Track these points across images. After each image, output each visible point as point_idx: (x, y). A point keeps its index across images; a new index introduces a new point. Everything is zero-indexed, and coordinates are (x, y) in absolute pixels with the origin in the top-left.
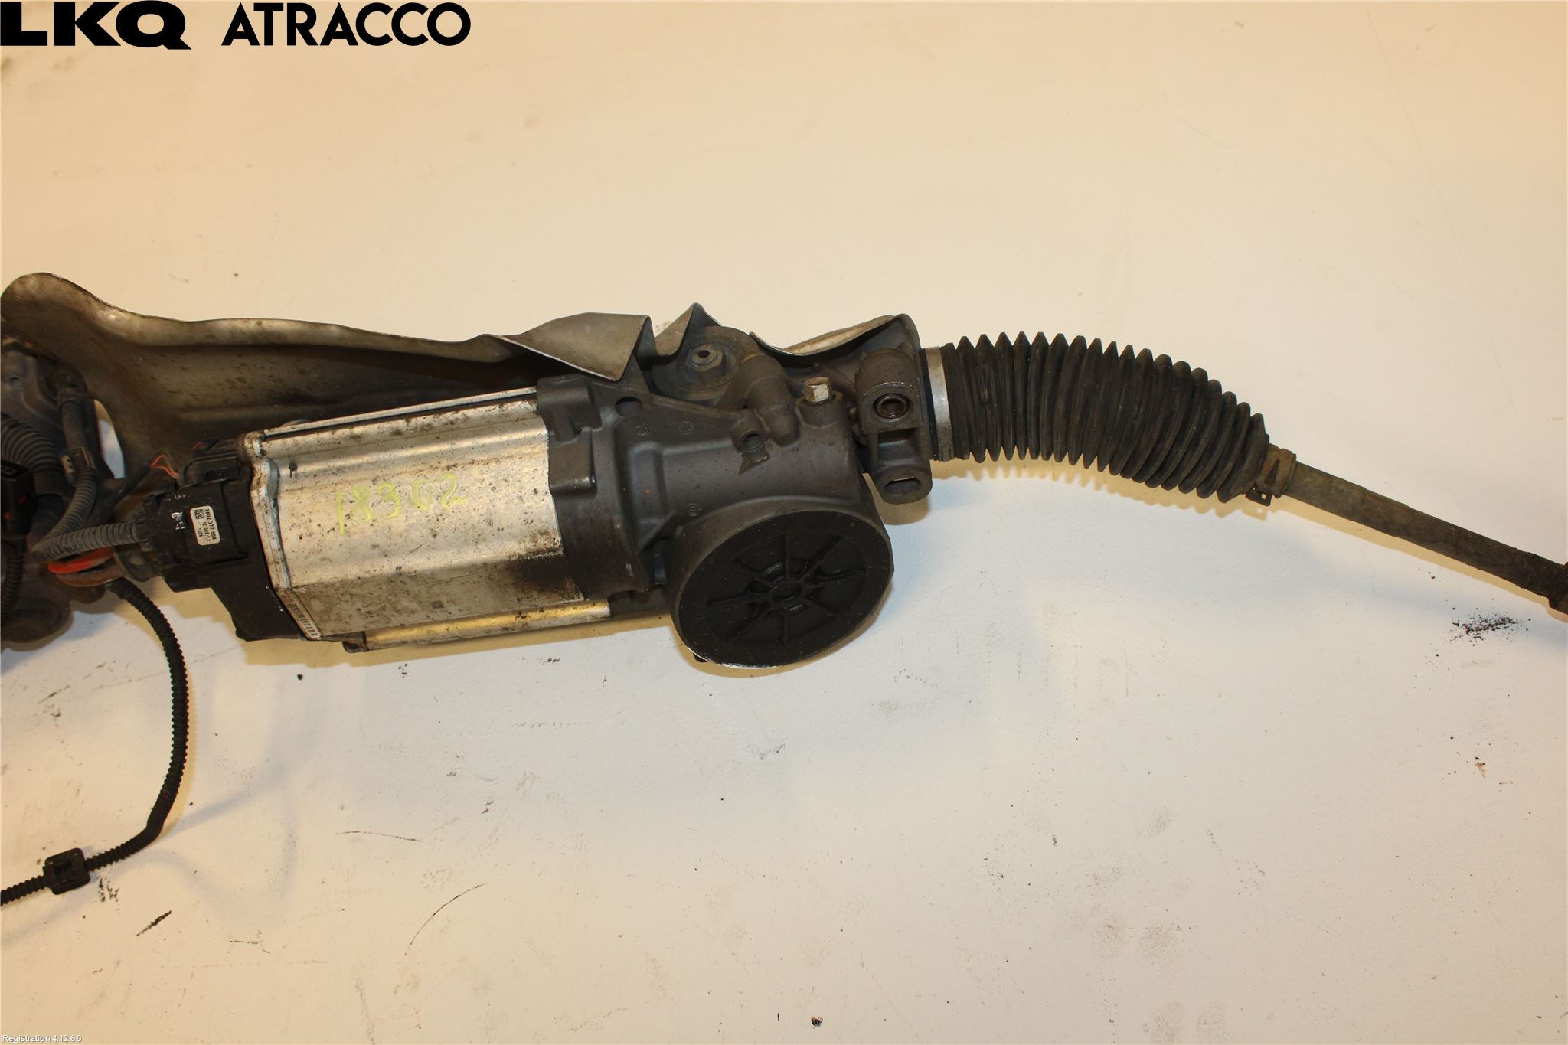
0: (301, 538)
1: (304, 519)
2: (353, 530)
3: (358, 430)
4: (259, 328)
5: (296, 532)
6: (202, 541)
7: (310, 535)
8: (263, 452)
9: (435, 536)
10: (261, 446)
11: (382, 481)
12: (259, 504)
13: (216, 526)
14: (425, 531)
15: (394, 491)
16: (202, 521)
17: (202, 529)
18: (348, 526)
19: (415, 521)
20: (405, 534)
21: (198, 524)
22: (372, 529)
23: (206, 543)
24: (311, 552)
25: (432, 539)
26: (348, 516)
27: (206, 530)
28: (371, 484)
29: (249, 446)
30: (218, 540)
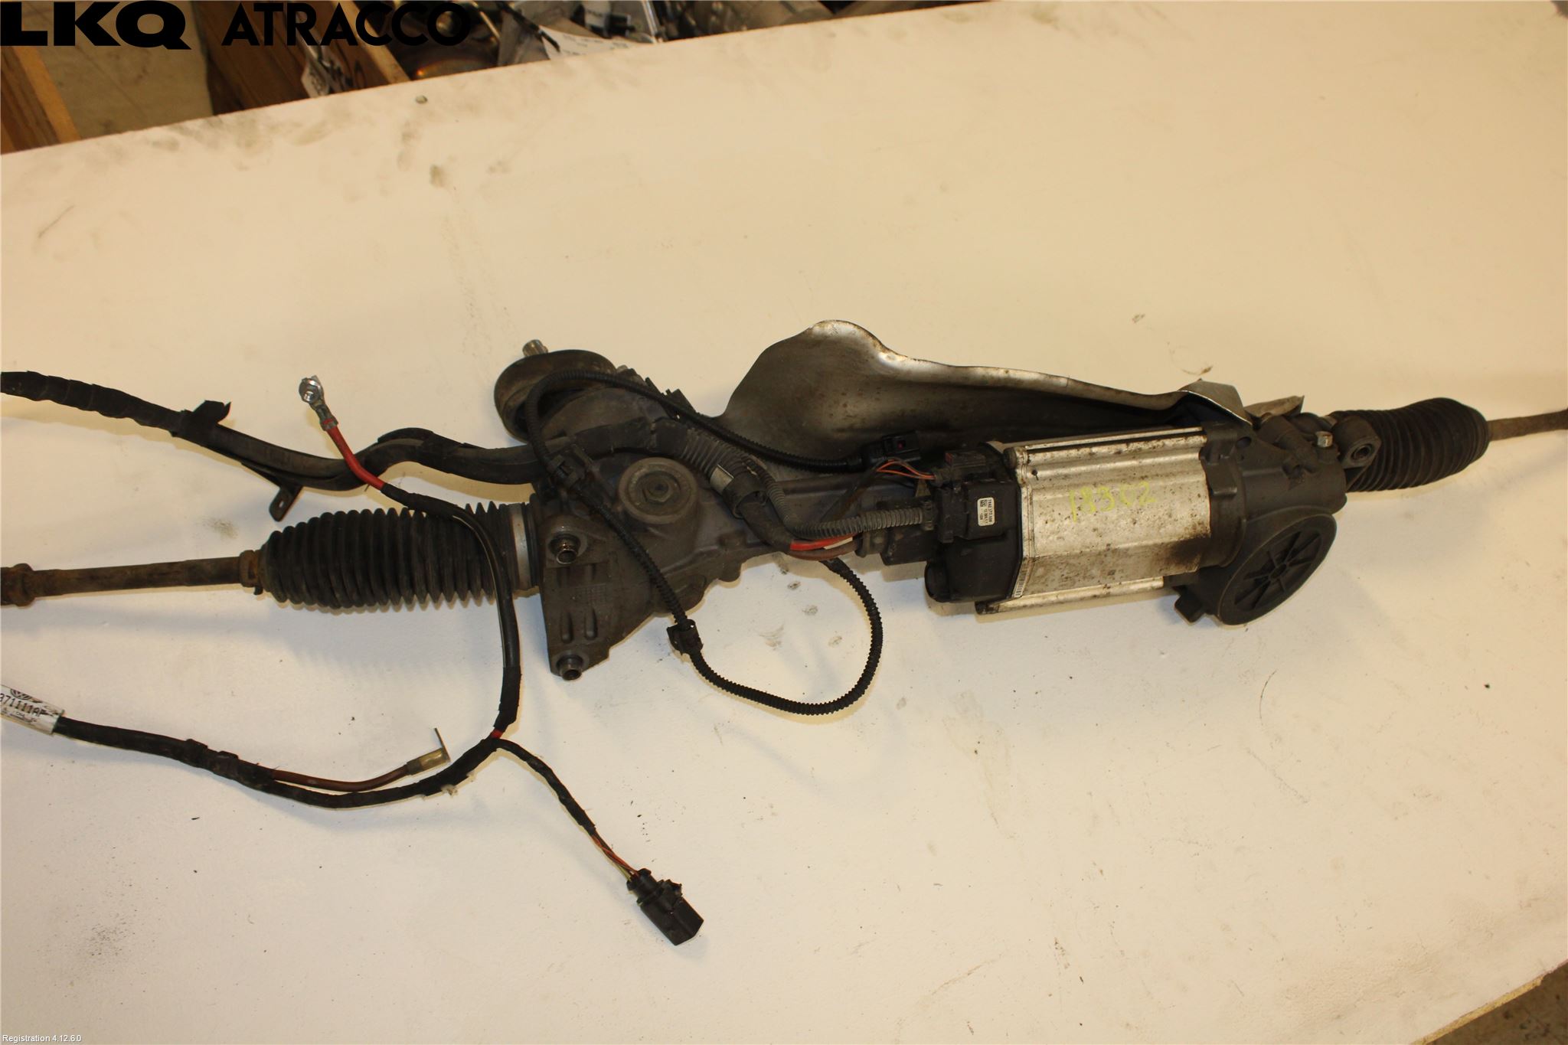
0: (1047, 523)
1: (1049, 509)
2: (1082, 518)
3: (1095, 450)
4: (1006, 375)
5: (1043, 518)
6: (981, 523)
7: (1053, 521)
8: (1029, 461)
9: (1135, 523)
10: (1029, 457)
11: (1099, 485)
12: (1025, 498)
13: (993, 512)
14: (1129, 520)
15: (1109, 492)
16: (984, 508)
17: (984, 514)
18: (1079, 515)
19: (1123, 513)
20: (1116, 521)
21: (981, 510)
22: (1095, 517)
23: (984, 524)
24: (1053, 533)
25: (1132, 525)
26: (1079, 509)
27: (986, 515)
28: (1093, 486)
29: (1021, 456)
30: (992, 523)
